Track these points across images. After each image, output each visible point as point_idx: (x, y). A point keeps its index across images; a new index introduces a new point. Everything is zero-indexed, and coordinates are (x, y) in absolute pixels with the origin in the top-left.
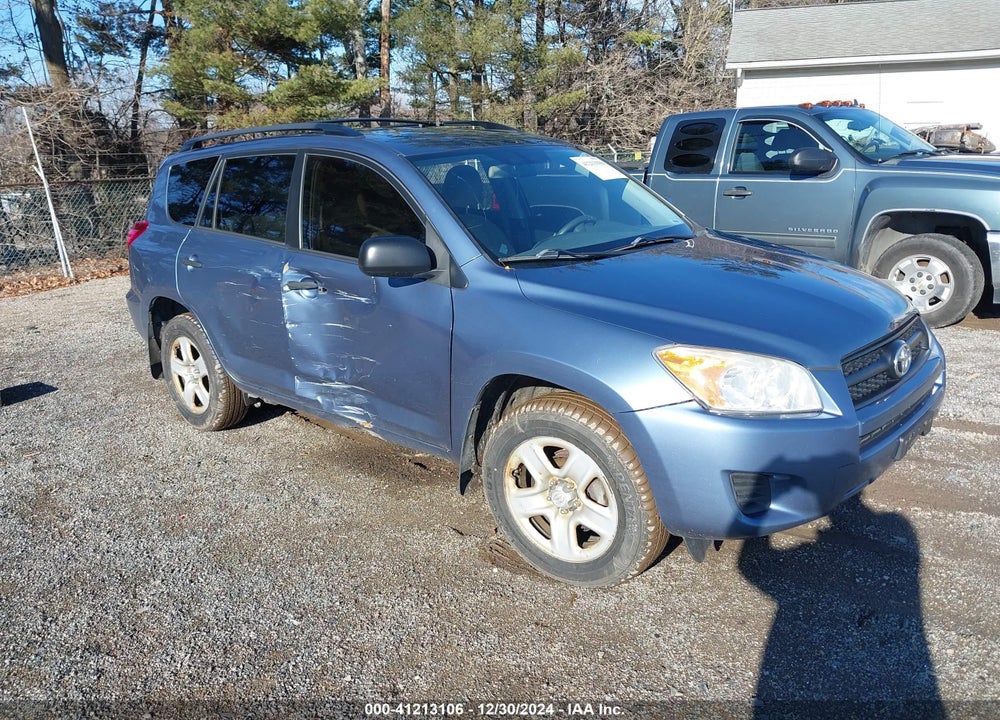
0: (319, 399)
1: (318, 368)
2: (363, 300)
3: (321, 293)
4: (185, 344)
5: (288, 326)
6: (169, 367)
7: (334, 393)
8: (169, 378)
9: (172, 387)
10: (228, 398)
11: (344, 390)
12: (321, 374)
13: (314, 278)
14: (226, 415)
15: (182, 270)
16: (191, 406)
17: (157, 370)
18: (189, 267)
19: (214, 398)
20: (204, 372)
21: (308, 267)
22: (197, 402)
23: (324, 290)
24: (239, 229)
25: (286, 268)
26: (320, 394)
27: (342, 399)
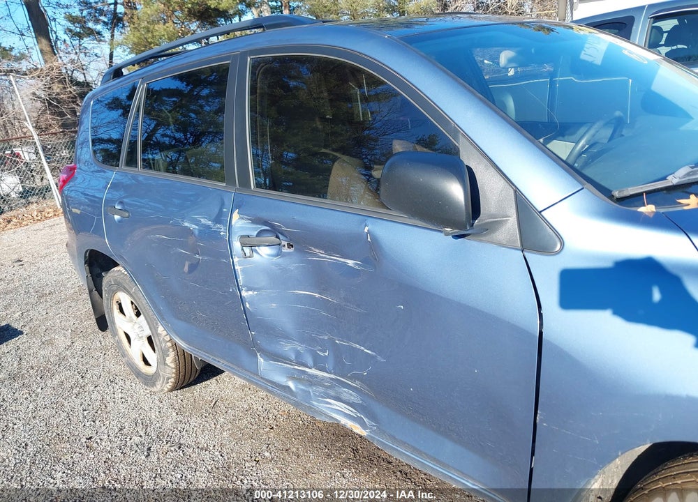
0: (291, 384)
1: (288, 348)
2: (351, 263)
3: (286, 250)
4: (126, 300)
5: (244, 294)
6: (113, 322)
7: (312, 381)
8: (115, 334)
9: (119, 343)
10: (177, 361)
11: (323, 379)
12: (293, 357)
13: (275, 231)
14: (178, 379)
15: (109, 220)
16: (141, 364)
17: (102, 323)
18: (117, 217)
19: (162, 361)
20: (148, 332)
21: (265, 215)
22: (146, 362)
23: (290, 246)
24: (171, 168)
25: (236, 216)
26: (292, 378)
27: (321, 389)
